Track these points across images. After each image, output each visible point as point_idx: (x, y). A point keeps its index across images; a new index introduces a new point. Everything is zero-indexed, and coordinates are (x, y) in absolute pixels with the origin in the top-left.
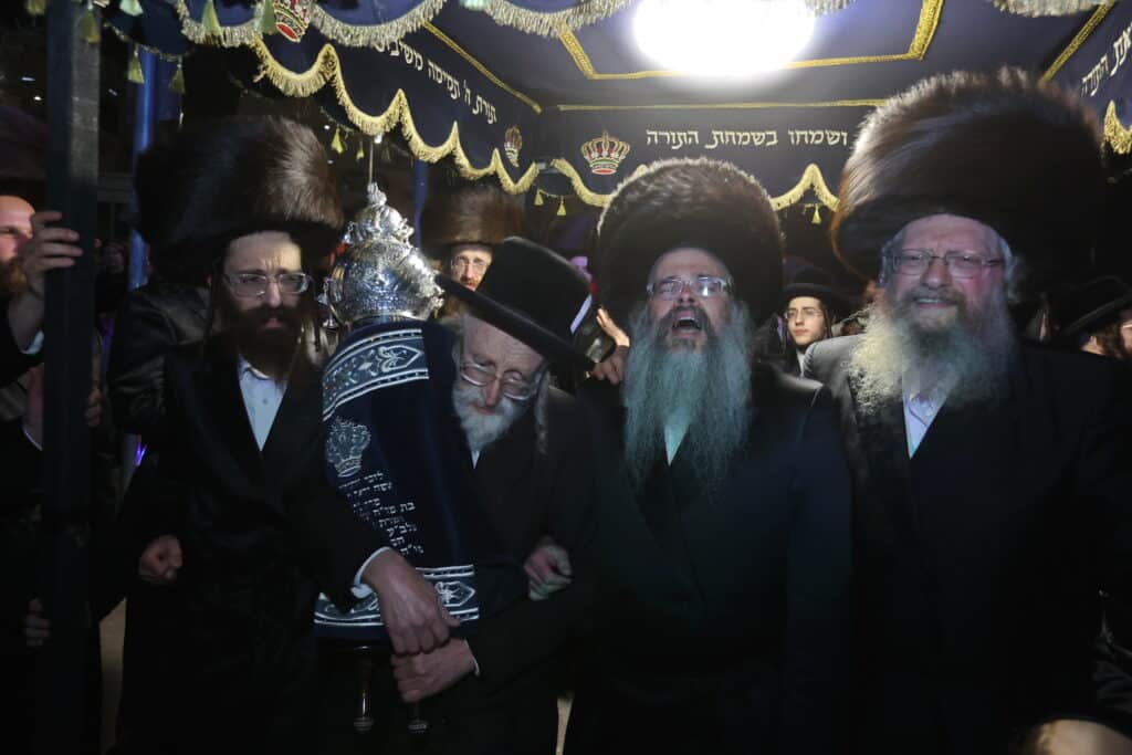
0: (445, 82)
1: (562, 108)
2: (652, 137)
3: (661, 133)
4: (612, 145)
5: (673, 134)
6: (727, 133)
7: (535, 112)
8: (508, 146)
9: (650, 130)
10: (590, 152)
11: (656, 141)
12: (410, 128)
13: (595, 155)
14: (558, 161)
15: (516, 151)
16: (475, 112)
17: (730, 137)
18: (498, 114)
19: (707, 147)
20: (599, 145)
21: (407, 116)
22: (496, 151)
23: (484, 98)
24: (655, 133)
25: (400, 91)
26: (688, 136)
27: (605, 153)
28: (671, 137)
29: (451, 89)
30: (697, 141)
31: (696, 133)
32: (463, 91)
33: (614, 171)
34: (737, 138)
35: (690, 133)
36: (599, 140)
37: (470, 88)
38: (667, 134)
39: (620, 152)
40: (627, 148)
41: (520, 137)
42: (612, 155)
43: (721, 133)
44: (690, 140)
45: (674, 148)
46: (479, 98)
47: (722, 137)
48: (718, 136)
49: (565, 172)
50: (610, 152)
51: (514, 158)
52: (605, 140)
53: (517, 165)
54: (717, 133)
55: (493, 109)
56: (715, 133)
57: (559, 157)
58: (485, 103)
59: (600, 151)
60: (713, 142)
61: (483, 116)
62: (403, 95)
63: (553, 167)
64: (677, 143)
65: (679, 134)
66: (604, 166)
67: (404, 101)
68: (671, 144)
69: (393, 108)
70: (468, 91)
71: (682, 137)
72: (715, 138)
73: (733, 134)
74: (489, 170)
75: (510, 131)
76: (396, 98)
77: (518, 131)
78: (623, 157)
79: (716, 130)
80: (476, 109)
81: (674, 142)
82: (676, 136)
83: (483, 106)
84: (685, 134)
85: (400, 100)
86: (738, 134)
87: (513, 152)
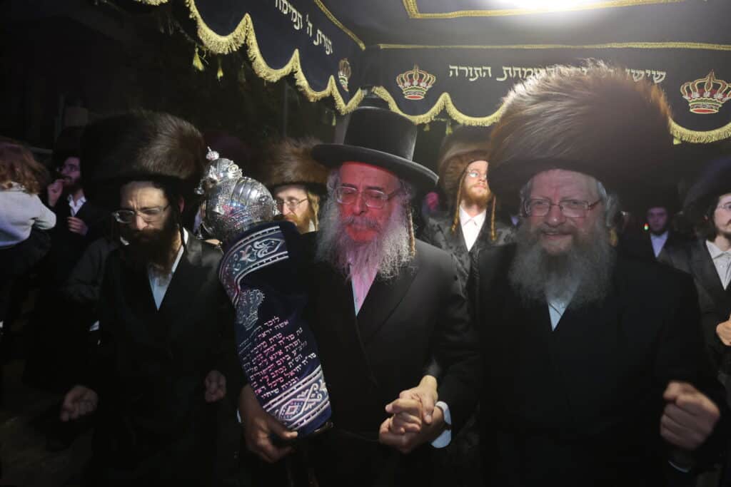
0: (290, 14)
1: (382, 46)
2: (454, 70)
3: (461, 68)
4: (421, 76)
5: (471, 69)
6: (515, 69)
7: (361, 49)
8: (341, 75)
9: (452, 65)
10: (403, 82)
11: (457, 74)
12: (255, 51)
13: (407, 84)
14: (377, 88)
15: (346, 79)
16: (316, 43)
17: (517, 72)
18: (333, 46)
19: (498, 79)
20: (411, 76)
21: (253, 39)
22: (332, 78)
23: (323, 33)
24: (456, 68)
25: (247, 15)
26: (483, 71)
27: (415, 83)
28: (469, 71)
29: (295, 21)
30: (490, 75)
31: (489, 69)
32: (305, 25)
33: (423, 97)
34: (523, 72)
35: (484, 68)
36: (411, 72)
37: (311, 22)
38: (466, 69)
39: (428, 82)
40: (433, 79)
41: (349, 68)
42: (421, 84)
43: (510, 69)
44: (485, 74)
45: (471, 80)
46: (319, 32)
47: (510, 72)
48: (507, 71)
49: (383, 97)
50: (420, 81)
51: (345, 84)
52: (415, 72)
53: (347, 90)
54: (507, 69)
55: (330, 43)
56: (505, 69)
57: (379, 86)
58: (324, 36)
59: (411, 81)
60: (503, 76)
61: (321, 47)
62: (249, 19)
63: (373, 93)
64: (474, 76)
65: (476, 69)
66: (415, 93)
67: (251, 25)
68: (469, 76)
69: (239, 30)
70: (310, 25)
71: (478, 71)
72: (505, 72)
73: (519, 69)
74: (326, 93)
75: (342, 62)
76: (243, 22)
77: (348, 63)
78: (430, 86)
79: (506, 66)
80: (316, 41)
81: (471, 75)
82: (473, 71)
83: (323, 39)
84: (480, 69)
85: (247, 24)
86: (524, 69)
87: (344, 80)
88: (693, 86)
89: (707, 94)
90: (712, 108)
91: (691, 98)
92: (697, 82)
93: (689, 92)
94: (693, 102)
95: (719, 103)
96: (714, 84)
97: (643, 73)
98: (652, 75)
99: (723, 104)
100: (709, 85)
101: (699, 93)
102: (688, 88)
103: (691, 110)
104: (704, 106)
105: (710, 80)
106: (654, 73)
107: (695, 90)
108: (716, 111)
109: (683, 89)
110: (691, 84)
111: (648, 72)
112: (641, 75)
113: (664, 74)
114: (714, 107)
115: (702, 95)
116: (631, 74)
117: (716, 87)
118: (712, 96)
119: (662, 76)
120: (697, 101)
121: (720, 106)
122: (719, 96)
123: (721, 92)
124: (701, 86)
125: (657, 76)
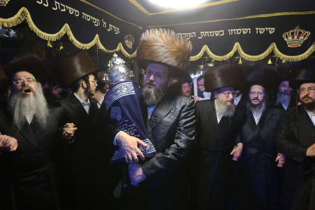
0: (91, 20)
1: (149, 27)
3: (183, 34)
5: (187, 34)
6: (206, 32)
12: (72, 37)
17: (207, 33)
19: (199, 38)
21: (70, 33)
22: (120, 44)
23: (113, 25)
24: (181, 34)
25: (66, 24)
26: (192, 34)
28: (186, 35)
29: (95, 22)
30: (195, 36)
31: (195, 33)
32: (101, 23)
34: (209, 34)
35: (193, 33)
37: (105, 22)
41: (133, 38)
43: (203, 32)
44: (193, 36)
46: (110, 25)
47: (204, 34)
48: (203, 34)
51: (130, 46)
55: (118, 29)
56: (201, 32)
60: (201, 36)
61: (113, 32)
62: (68, 25)
64: (189, 37)
65: (189, 34)
67: (69, 28)
69: (62, 31)
73: (208, 32)
74: (116, 50)
76: (64, 27)
77: (132, 36)
80: (109, 29)
81: (187, 37)
82: (188, 35)
83: (113, 28)
84: (191, 34)
85: (66, 27)
86: (210, 32)
87: (130, 44)
88: (289, 34)
89: (296, 37)
90: (298, 44)
91: (288, 40)
92: (291, 32)
93: (287, 37)
94: (289, 42)
95: (302, 41)
96: (299, 32)
97: (264, 29)
98: (268, 30)
99: (303, 42)
100: (296, 32)
101: (292, 37)
102: (286, 35)
103: (289, 46)
104: (294, 43)
105: (297, 30)
106: (269, 29)
107: (290, 36)
108: (300, 46)
109: (284, 36)
110: (288, 33)
111: (267, 28)
112: (263, 30)
113: (274, 29)
114: (299, 43)
115: (293, 38)
116: (259, 30)
117: (300, 33)
118: (298, 38)
119: (273, 30)
120: (291, 41)
121: (302, 43)
122: (302, 38)
123: (302, 36)
124: (293, 34)
125: (271, 30)
